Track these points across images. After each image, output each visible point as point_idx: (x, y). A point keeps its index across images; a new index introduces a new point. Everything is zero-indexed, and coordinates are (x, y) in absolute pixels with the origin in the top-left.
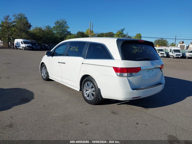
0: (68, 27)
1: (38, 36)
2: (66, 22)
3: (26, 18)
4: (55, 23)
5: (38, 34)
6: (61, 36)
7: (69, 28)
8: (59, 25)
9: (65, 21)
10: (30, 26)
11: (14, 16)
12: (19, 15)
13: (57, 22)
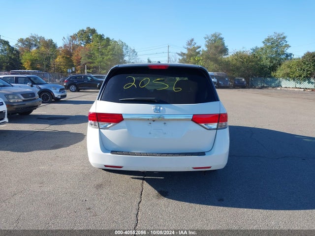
0: (288, 46)
1: (234, 65)
2: (284, 38)
3: (222, 39)
4: (263, 42)
5: (234, 62)
6: (273, 63)
7: (290, 47)
8: (272, 44)
9: (282, 36)
10: (224, 51)
11: (205, 38)
12: (213, 36)
13: (268, 40)
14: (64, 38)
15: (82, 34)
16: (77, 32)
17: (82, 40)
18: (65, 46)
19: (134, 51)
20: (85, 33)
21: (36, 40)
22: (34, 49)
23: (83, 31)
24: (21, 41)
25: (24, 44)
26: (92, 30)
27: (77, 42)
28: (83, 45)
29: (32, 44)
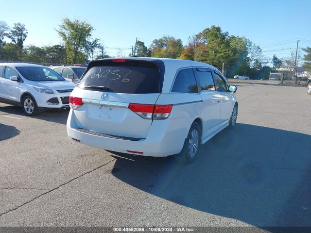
14: (190, 37)
15: (207, 33)
16: (203, 31)
17: (207, 38)
18: (190, 44)
19: (258, 48)
20: (210, 31)
21: (167, 41)
22: (165, 48)
23: (208, 29)
24: (156, 41)
25: (157, 44)
26: (216, 29)
27: (201, 41)
28: (206, 44)
29: (164, 44)
